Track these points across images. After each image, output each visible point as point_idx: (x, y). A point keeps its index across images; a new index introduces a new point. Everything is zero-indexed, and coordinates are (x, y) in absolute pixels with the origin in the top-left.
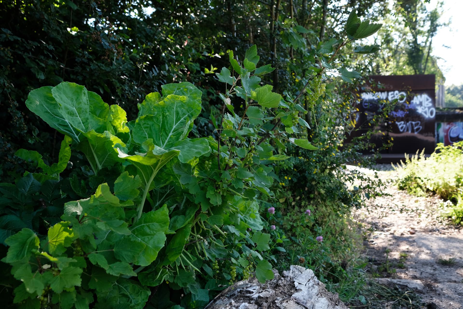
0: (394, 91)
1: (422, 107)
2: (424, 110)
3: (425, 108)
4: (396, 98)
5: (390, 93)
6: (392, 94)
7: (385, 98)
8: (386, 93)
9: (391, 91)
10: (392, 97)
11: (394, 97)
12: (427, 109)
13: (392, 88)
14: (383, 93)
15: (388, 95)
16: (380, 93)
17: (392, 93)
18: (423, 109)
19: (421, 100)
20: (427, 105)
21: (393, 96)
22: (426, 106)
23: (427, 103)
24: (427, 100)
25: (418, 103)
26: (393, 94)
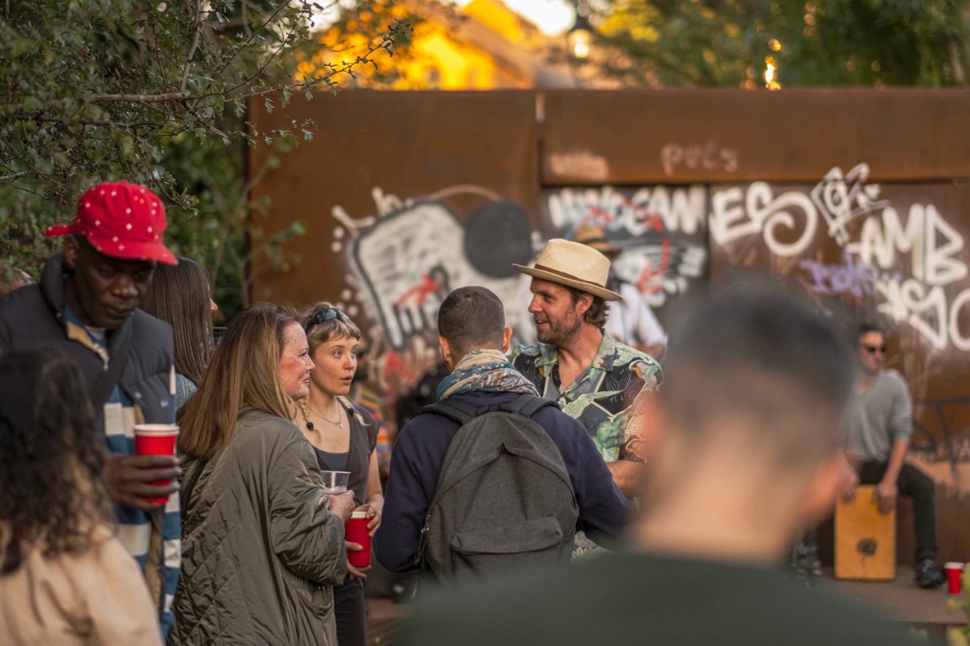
0: (744, 183)
1: (910, 285)
2: (924, 305)
3: (928, 288)
4: (754, 227)
5: (720, 199)
6: (730, 206)
7: (689, 226)
8: (697, 196)
9: (726, 184)
10: (734, 224)
11: (745, 219)
12: (937, 297)
13: (732, 165)
14: (680, 197)
15: (709, 208)
16: (661, 195)
17: (734, 194)
18: (913, 296)
19: (904, 245)
20: (940, 270)
21: (737, 213)
22: (932, 278)
23: (936, 258)
24: (941, 240)
25: (886, 259)
26: (742, 203)
